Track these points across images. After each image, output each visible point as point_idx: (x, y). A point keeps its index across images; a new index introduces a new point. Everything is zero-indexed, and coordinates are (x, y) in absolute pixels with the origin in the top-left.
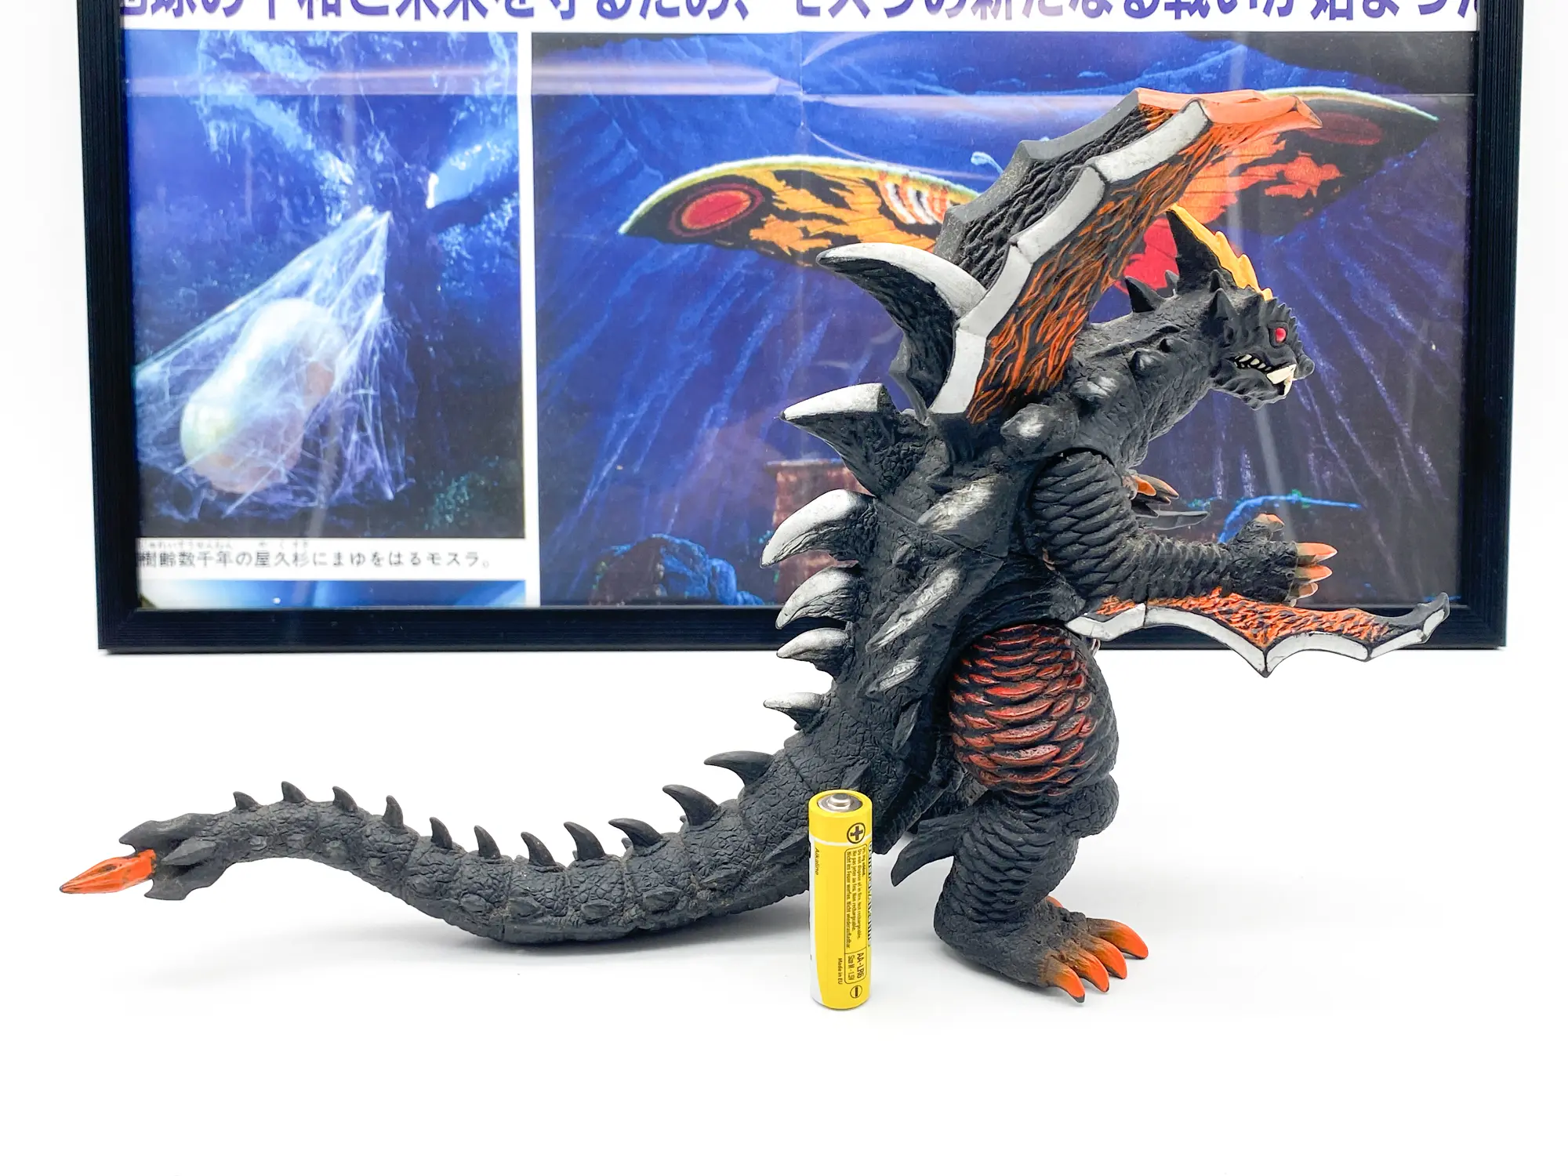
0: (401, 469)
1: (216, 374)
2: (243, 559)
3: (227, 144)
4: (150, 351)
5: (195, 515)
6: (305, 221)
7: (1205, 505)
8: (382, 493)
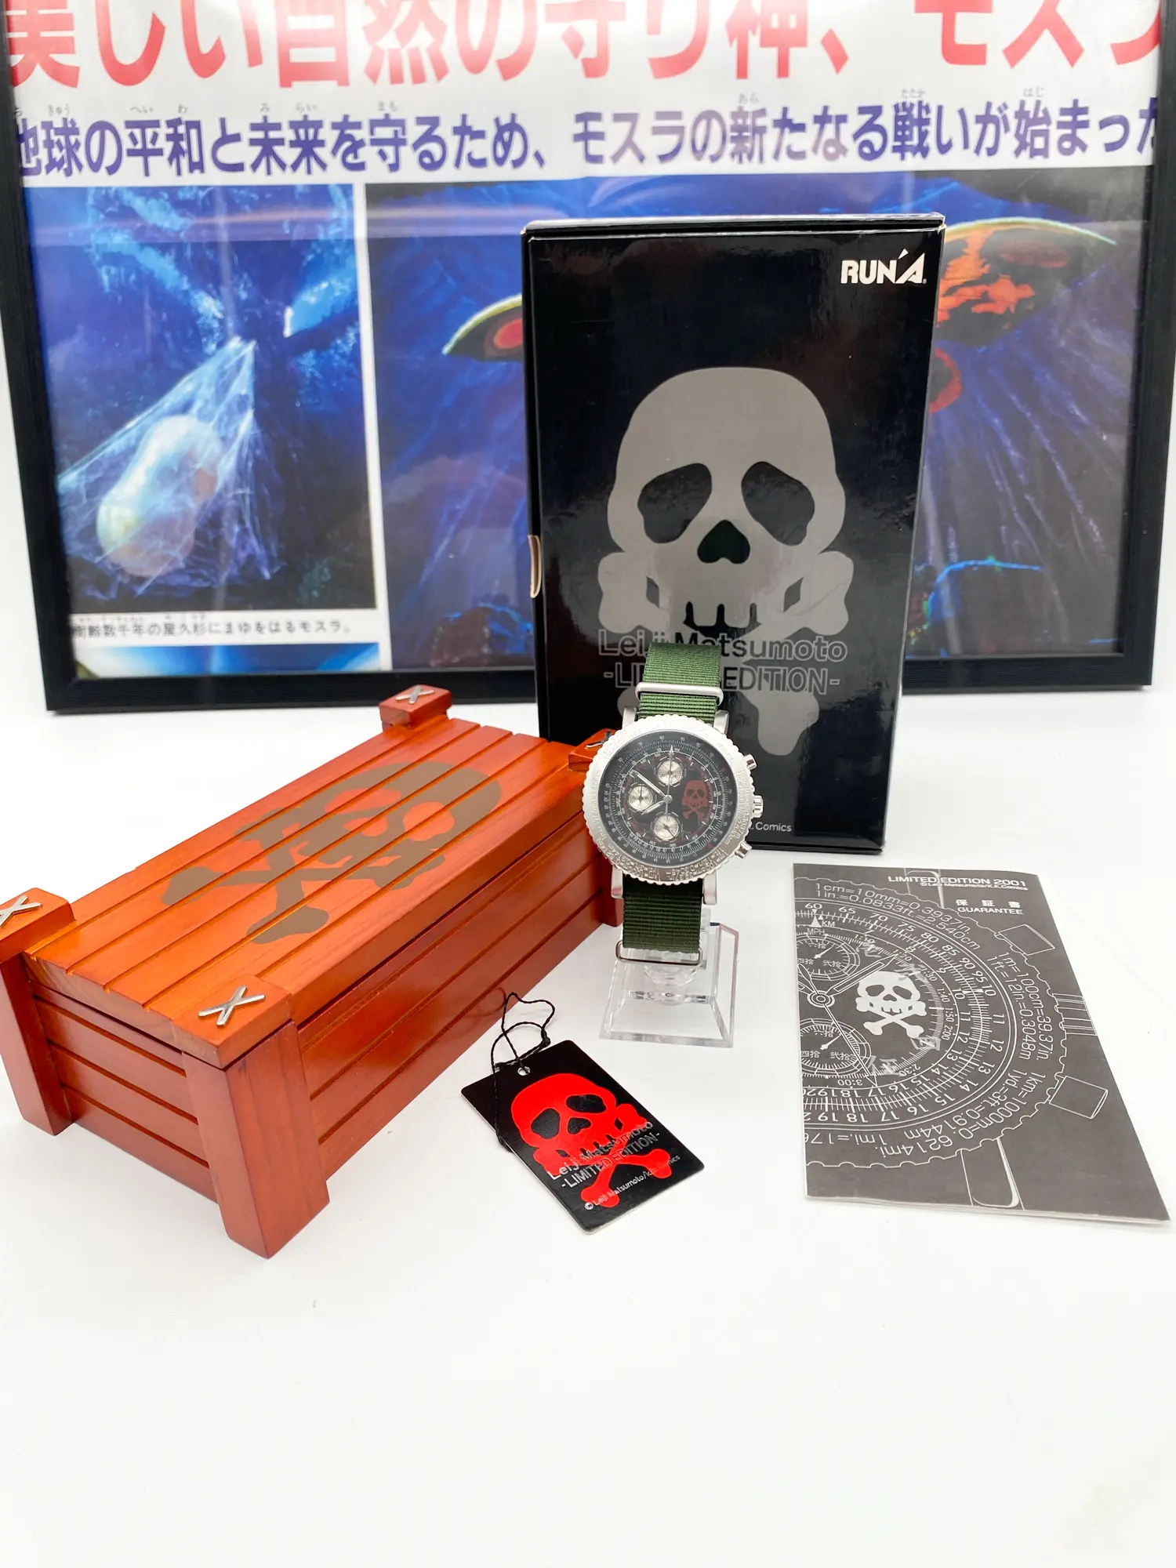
0: (275, 554)
1: (121, 480)
2: (154, 630)
3: (117, 286)
4: (67, 463)
5: (113, 594)
6: (187, 350)
8: (260, 575)
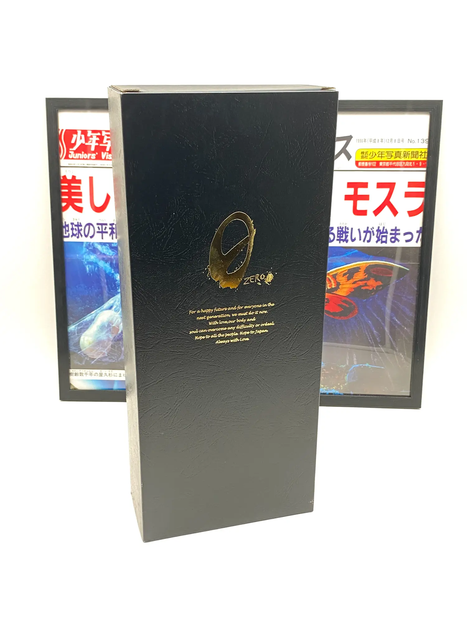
1: (89, 328)
2: (96, 375)
3: (91, 271)
4: (72, 323)
5: (84, 364)
6: (112, 291)
7: (344, 366)
